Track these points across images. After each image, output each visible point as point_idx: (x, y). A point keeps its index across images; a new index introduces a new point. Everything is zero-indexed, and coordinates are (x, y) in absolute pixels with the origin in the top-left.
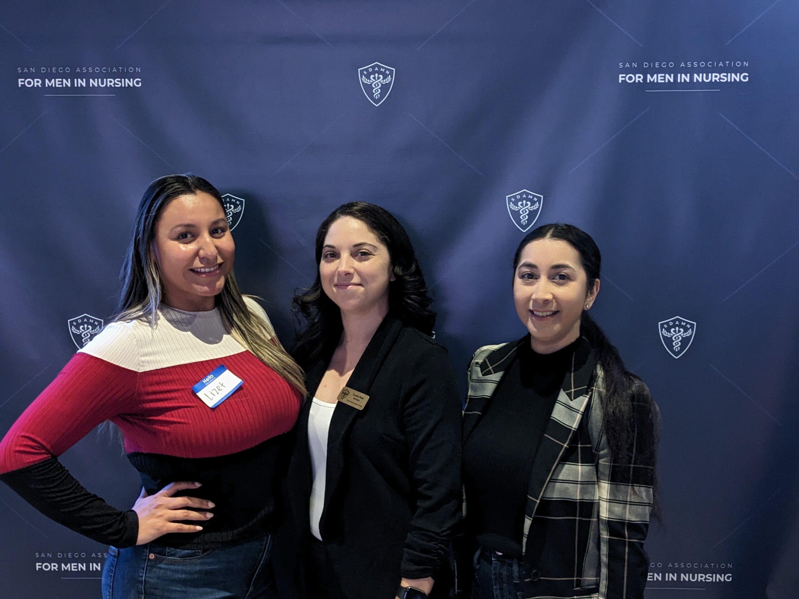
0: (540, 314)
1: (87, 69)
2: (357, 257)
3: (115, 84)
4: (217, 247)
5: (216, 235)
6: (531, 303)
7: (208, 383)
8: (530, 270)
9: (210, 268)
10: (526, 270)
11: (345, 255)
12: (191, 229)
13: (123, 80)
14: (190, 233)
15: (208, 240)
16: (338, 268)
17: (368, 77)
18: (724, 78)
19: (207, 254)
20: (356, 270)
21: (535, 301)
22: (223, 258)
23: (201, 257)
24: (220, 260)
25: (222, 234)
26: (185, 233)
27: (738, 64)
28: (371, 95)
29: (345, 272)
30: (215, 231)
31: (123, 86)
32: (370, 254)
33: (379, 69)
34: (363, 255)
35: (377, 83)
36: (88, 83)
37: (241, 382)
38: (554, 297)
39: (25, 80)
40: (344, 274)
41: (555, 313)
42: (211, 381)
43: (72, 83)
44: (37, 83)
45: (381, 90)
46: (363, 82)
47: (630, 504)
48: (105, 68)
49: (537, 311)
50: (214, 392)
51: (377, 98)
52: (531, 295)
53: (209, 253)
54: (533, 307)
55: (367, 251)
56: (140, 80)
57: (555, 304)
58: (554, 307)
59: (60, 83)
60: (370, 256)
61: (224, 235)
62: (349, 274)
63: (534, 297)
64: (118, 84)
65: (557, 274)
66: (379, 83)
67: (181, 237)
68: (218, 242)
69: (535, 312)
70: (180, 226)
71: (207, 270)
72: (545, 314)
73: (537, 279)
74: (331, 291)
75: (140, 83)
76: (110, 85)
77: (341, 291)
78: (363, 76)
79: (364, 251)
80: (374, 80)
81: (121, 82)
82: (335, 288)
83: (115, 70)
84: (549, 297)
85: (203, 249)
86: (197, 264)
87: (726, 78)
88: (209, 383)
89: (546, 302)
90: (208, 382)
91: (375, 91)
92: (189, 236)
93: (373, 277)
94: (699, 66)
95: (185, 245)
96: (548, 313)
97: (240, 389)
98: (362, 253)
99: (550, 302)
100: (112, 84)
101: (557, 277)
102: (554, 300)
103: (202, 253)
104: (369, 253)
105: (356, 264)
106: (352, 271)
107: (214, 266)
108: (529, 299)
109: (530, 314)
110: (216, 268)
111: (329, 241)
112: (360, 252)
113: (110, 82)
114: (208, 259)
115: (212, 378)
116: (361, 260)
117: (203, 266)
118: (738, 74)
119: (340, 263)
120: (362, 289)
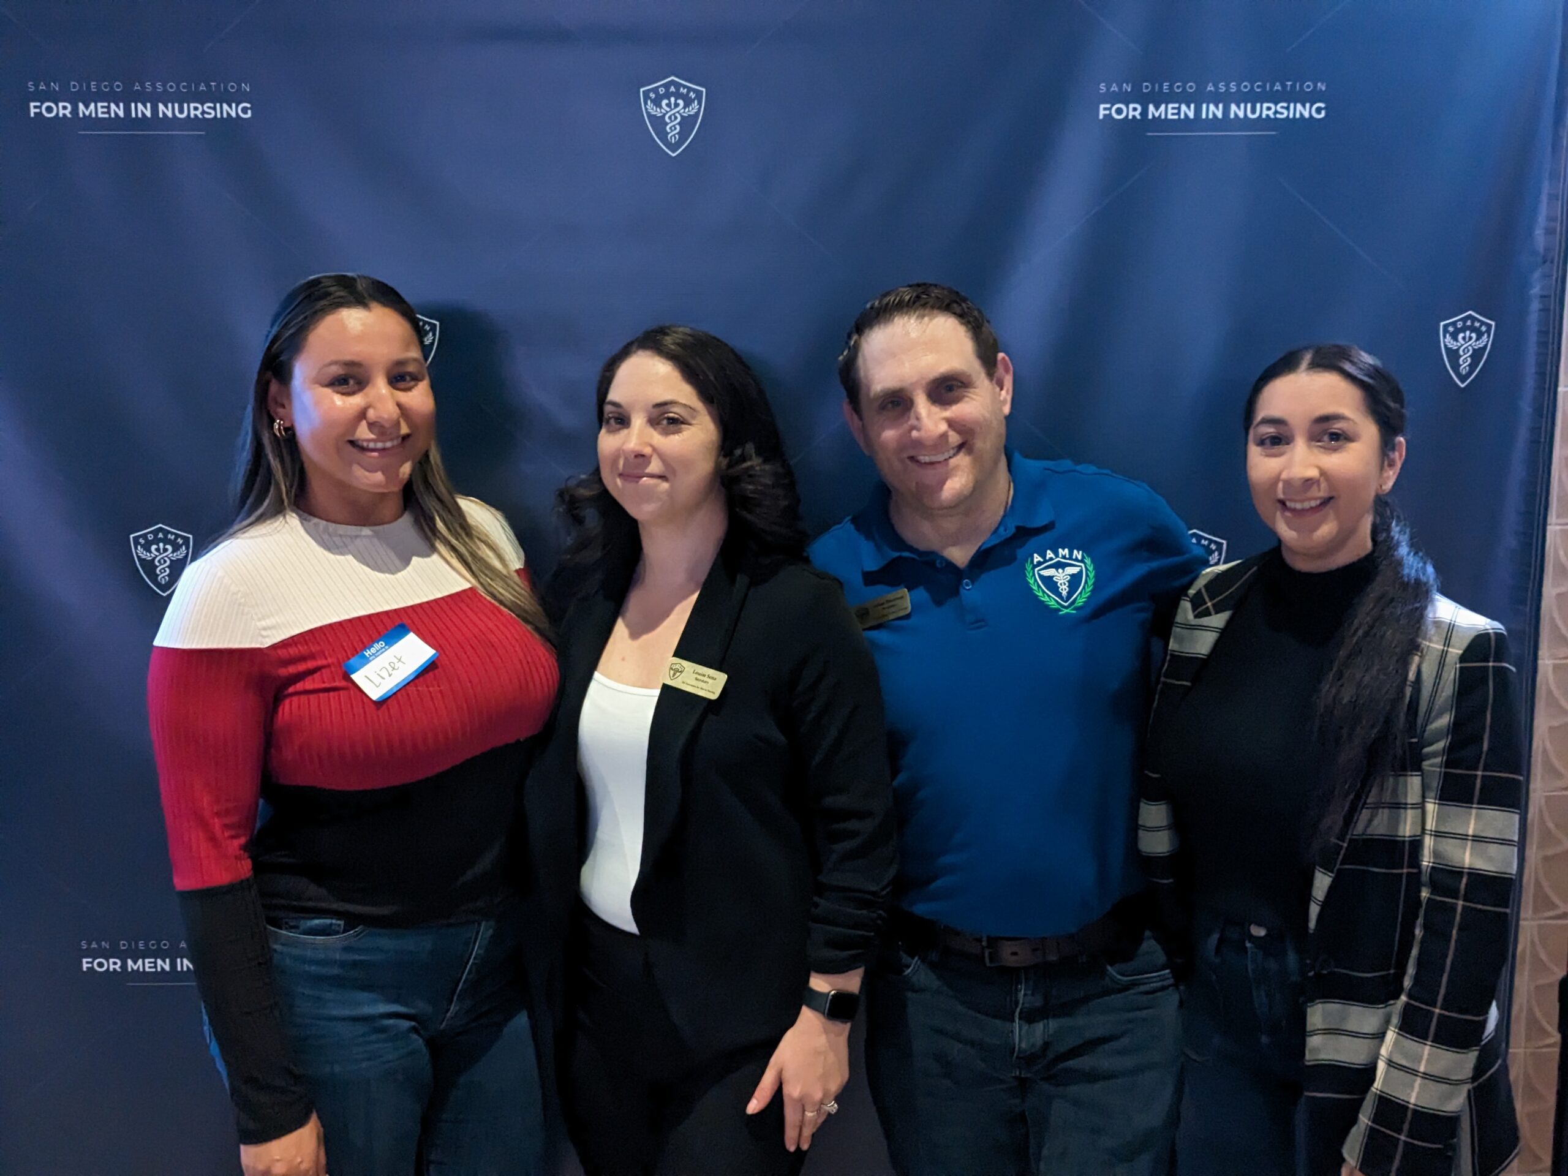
0: (1299, 506)
1: (153, 86)
2: (660, 426)
3: (203, 112)
4: (399, 405)
5: (402, 385)
6: (1280, 485)
7: (374, 657)
8: (1276, 428)
9: (384, 441)
10: (1270, 430)
11: (638, 421)
12: (355, 370)
13: (218, 105)
14: (353, 377)
15: (384, 391)
16: (624, 443)
17: (657, 103)
18: (1281, 111)
19: (380, 417)
20: (654, 449)
21: (1288, 483)
22: (410, 427)
23: (371, 421)
24: (404, 430)
25: (412, 383)
26: (343, 377)
27: (1308, 86)
28: (663, 135)
29: (633, 452)
30: (398, 378)
31: (219, 116)
32: (683, 423)
33: (678, 89)
34: (672, 423)
35: (674, 114)
36: (155, 110)
37: (435, 654)
38: (1323, 473)
39: (42, 104)
40: (633, 456)
41: (1327, 501)
42: (379, 653)
43: (127, 110)
44: (63, 109)
45: (681, 128)
46: (648, 113)
47: (1473, 840)
48: (185, 84)
49: (1291, 500)
50: (384, 673)
51: (673, 141)
52: (1280, 474)
53: (386, 416)
54: (1284, 493)
55: (676, 416)
56: (248, 105)
57: (1323, 485)
58: (1323, 492)
59: (105, 110)
60: (683, 426)
61: (416, 385)
62: (643, 456)
63: (1284, 476)
64: (210, 114)
65: (1324, 432)
66: (677, 115)
67: (337, 383)
68: (404, 397)
69: (1288, 504)
70: (335, 363)
71: (380, 445)
72: (1307, 505)
73: (1288, 444)
74: (615, 485)
75: (249, 112)
76: (196, 115)
77: (630, 486)
78: (649, 102)
79: (671, 415)
80: (668, 109)
81: (214, 109)
82: (621, 479)
83: (202, 88)
84: (1313, 473)
85: (374, 408)
86: (363, 433)
87: (1285, 112)
88: (376, 657)
89: (1308, 482)
90: (373, 654)
91: (671, 128)
92: (351, 382)
93: (686, 463)
94: (1239, 90)
95: (344, 397)
96: (1313, 504)
97: (430, 667)
98: (669, 419)
99: (1313, 483)
100: (198, 113)
101: (1326, 438)
102: (1322, 479)
103: (371, 414)
104: (681, 419)
105: (657, 438)
106: (647, 451)
107: (392, 440)
108: (1277, 479)
109: (1279, 505)
110: (395, 442)
111: (613, 395)
112: (665, 418)
113: (194, 110)
114: (382, 426)
115: (382, 648)
116: (666, 433)
117: (372, 436)
118: (1308, 105)
119: (629, 435)
120: (665, 486)
